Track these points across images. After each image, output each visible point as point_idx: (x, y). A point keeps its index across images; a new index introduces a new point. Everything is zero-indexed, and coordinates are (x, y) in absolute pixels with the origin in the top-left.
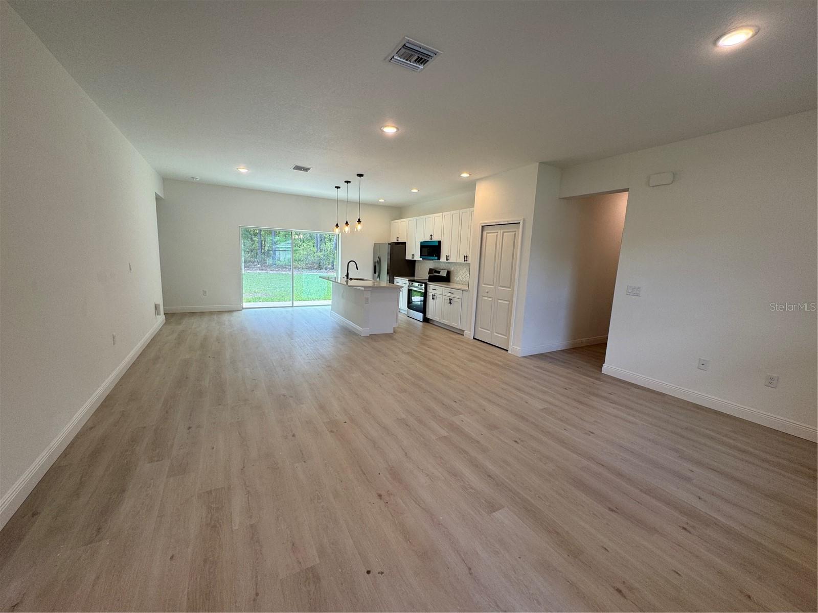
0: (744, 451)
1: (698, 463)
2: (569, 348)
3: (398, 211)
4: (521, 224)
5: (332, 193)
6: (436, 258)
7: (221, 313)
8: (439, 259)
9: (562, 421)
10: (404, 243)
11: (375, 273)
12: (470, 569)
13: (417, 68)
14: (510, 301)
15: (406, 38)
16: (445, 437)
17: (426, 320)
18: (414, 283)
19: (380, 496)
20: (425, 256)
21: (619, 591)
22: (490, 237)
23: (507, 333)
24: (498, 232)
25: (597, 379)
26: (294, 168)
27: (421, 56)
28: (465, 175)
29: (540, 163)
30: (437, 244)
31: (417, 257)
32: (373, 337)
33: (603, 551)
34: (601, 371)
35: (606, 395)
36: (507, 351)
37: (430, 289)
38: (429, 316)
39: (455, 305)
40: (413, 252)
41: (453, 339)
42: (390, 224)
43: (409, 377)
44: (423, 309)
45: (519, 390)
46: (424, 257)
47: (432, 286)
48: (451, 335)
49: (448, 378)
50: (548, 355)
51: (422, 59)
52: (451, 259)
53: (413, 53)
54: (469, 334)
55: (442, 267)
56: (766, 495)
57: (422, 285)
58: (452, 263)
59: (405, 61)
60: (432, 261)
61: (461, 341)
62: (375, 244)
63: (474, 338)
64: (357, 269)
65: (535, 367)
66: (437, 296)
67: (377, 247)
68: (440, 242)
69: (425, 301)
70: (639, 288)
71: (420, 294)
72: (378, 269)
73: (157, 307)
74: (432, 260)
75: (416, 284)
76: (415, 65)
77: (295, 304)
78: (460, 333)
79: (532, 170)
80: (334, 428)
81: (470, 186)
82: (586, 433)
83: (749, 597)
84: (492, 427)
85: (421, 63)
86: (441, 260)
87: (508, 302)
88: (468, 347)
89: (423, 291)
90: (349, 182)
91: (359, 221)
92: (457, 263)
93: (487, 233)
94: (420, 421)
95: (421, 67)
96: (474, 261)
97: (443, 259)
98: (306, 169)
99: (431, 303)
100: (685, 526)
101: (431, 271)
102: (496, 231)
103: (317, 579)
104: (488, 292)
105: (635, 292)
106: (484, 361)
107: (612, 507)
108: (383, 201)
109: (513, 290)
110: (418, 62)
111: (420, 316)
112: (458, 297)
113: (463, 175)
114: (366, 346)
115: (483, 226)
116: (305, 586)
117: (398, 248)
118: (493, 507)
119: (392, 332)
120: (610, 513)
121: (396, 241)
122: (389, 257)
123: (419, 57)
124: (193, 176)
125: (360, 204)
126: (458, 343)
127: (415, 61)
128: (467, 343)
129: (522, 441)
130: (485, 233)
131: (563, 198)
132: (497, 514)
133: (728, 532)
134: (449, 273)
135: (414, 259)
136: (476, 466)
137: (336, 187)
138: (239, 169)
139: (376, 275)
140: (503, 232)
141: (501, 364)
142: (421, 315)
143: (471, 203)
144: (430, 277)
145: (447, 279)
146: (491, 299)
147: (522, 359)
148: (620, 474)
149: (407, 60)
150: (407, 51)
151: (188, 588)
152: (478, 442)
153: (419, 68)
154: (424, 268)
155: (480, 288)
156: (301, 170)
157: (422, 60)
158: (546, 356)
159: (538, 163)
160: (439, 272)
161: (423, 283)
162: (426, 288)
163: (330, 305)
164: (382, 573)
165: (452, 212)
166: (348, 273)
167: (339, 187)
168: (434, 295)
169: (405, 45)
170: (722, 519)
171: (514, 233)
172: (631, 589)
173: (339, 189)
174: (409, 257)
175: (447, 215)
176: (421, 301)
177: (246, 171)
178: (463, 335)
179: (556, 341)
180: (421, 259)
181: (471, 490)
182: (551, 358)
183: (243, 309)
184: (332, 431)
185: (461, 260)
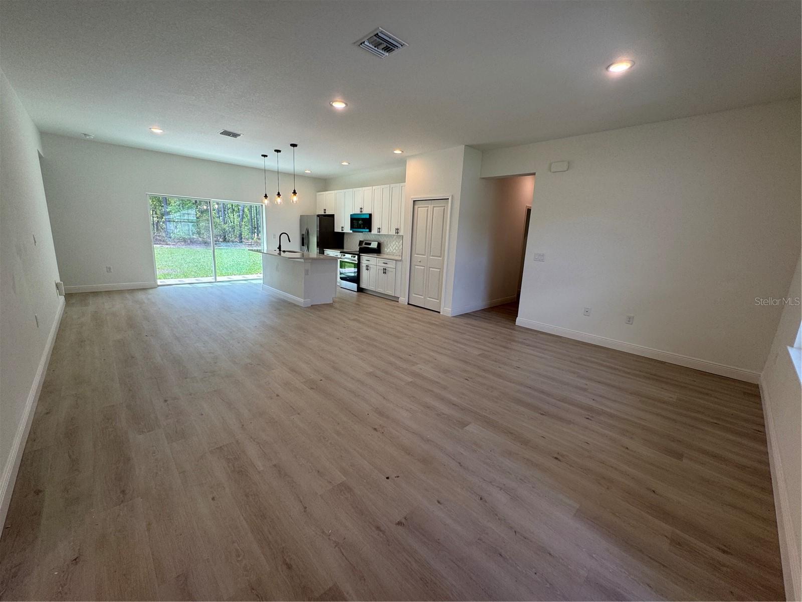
0: (615, 369)
1: (591, 379)
2: (486, 307)
3: (323, 183)
4: (450, 200)
5: (260, 162)
6: (368, 230)
7: (132, 291)
8: (370, 231)
9: (496, 361)
10: (333, 216)
11: (303, 244)
12: (460, 463)
13: (382, 55)
14: (441, 269)
15: (380, 28)
16: (411, 382)
17: (360, 290)
18: (346, 255)
19: (375, 429)
20: (356, 228)
21: (556, 458)
22: (421, 210)
23: (439, 298)
24: (428, 207)
25: (513, 329)
26: (222, 133)
27: (389, 46)
28: (398, 152)
29: (466, 146)
30: (368, 217)
31: (347, 229)
32: (314, 307)
33: (543, 438)
34: (515, 324)
35: (520, 340)
36: (439, 312)
37: (363, 260)
38: (363, 286)
39: (390, 274)
40: (343, 224)
41: (389, 305)
42: (316, 195)
43: (364, 340)
44: (356, 279)
45: (457, 342)
46: (355, 230)
47: (365, 258)
48: (387, 302)
49: (398, 338)
50: (473, 314)
51: (389, 47)
52: (382, 231)
53: (383, 42)
54: (403, 300)
55: (372, 239)
56: (631, 393)
57: (355, 257)
58: (382, 235)
59: (373, 47)
60: (361, 234)
61: (398, 307)
62: (301, 216)
63: (408, 304)
64: (290, 242)
65: (465, 324)
66: (371, 266)
67: (303, 219)
68: (370, 215)
69: (359, 272)
70: (543, 255)
71: (353, 265)
72: (305, 241)
73: (57, 286)
74: (362, 232)
75: (349, 256)
76: (382, 52)
77: (219, 279)
78: (395, 299)
79: (459, 151)
80: (313, 385)
81: (402, 162)
82: (515, 368)
83: (627, 448)
84: (446, 371)
85: (387, 52)
86: (372, 232)
87: (439, 270)
88: (405, 311)
89: (356, 262)
90: (280, 151)
91: (295, 193)
92: (388, 235)
93: (419, 207)
94: (386, 373)
95: (387, 54)
96: (405, 232)
97: (374, 231)
98: (235, 135)
99: (364, 274)
100: (587, 417)
101: (361, 243)
102: (426, 206)
103: (350, 489)
104: (420, 262)
105: (540, 258)
106: (423, 322)
107: (542, 413)
108: (310, 172)
109: (443, 260)
110: (385, 50)
111: (354, 286)
112: (392, 266)
113: (395, 152)
114: (311, 316)
115: (414, 201)
116: (342, 495)
117: (327, 220)
118: (463, 425)
119: (331, 302)
120: (541, 416)
121: (323, 214)
122: (318, 230)
123: (387, 46)
124: (86, 133)
125: (294, 176)
126: (396, 308)
127: (382, 49)
128: (404, 308)
129: (471, 378)
130: (416, 207)
131: (483, 178)
132: (467, 428)
133: (611, 416)
134: (379, 245)
135: (344, 231)
136: (442, 399)
137: (262, 155)
138: (152, 129)
139: (305, 248)
140: (434, 207)
141: (437, 323)
142: (356, 285)
143: (402, 179)
144: (360, 249)
145: (378, 251)
146: (423, 268)
147: (452, 318)
148: (543, 392)
149: (375, 47)
150: (378, 39)
151: (242, 515)
152: (437, 382)
153: (384, 54)
154: (354, 241)
155: (413, 257)
156: (229, 135)
157: (388, 49)
158: (470, 315)
159: (464, 146)
160: (370, 244)
161: (356, 254)
162: (359, 259)
163: (260, 279)
164: (398, 477)
165: (383, 186)
166: (280, 246)
167: (267, 156)
168: (368, 266)
169: (377, 34)
170: (608, 410)
171: (443, 208)
172: (563, 456)
173: (266, 158)
174: (337, 229)
175: (377, 189)
176: (355, 272)
177: (161, 131)
178: (398, 302)
179: (477, 303)
180: (351, 231)
181: (443, 416)
182: (474, 315)
183: (159, 286)
184: (312, 388)
185: (393, 232)
